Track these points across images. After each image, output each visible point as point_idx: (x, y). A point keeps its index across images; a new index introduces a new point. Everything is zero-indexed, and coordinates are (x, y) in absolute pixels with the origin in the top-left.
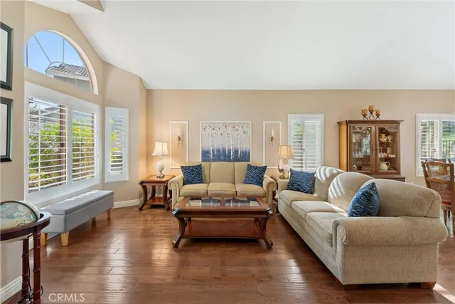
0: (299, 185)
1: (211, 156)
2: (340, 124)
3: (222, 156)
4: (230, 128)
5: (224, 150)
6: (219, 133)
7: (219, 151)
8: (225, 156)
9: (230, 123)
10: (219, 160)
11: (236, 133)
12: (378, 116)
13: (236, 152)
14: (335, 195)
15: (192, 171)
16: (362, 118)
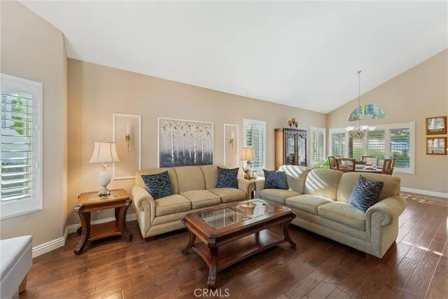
0: (276, 183)
1: (173, 160)
2: (276, 130)
3: (186, 160)
4: (193, 129)
5: (187, 154)
6: (182, 132)
7: (181, 154)
8: (188, 159)
9: (194, 123)
10: (182, 164)
11: (200, 133)
12: (297, 126)
13: (200, 154)
14: (316, 188)
15: (160, 180)
16: (289, 127)
